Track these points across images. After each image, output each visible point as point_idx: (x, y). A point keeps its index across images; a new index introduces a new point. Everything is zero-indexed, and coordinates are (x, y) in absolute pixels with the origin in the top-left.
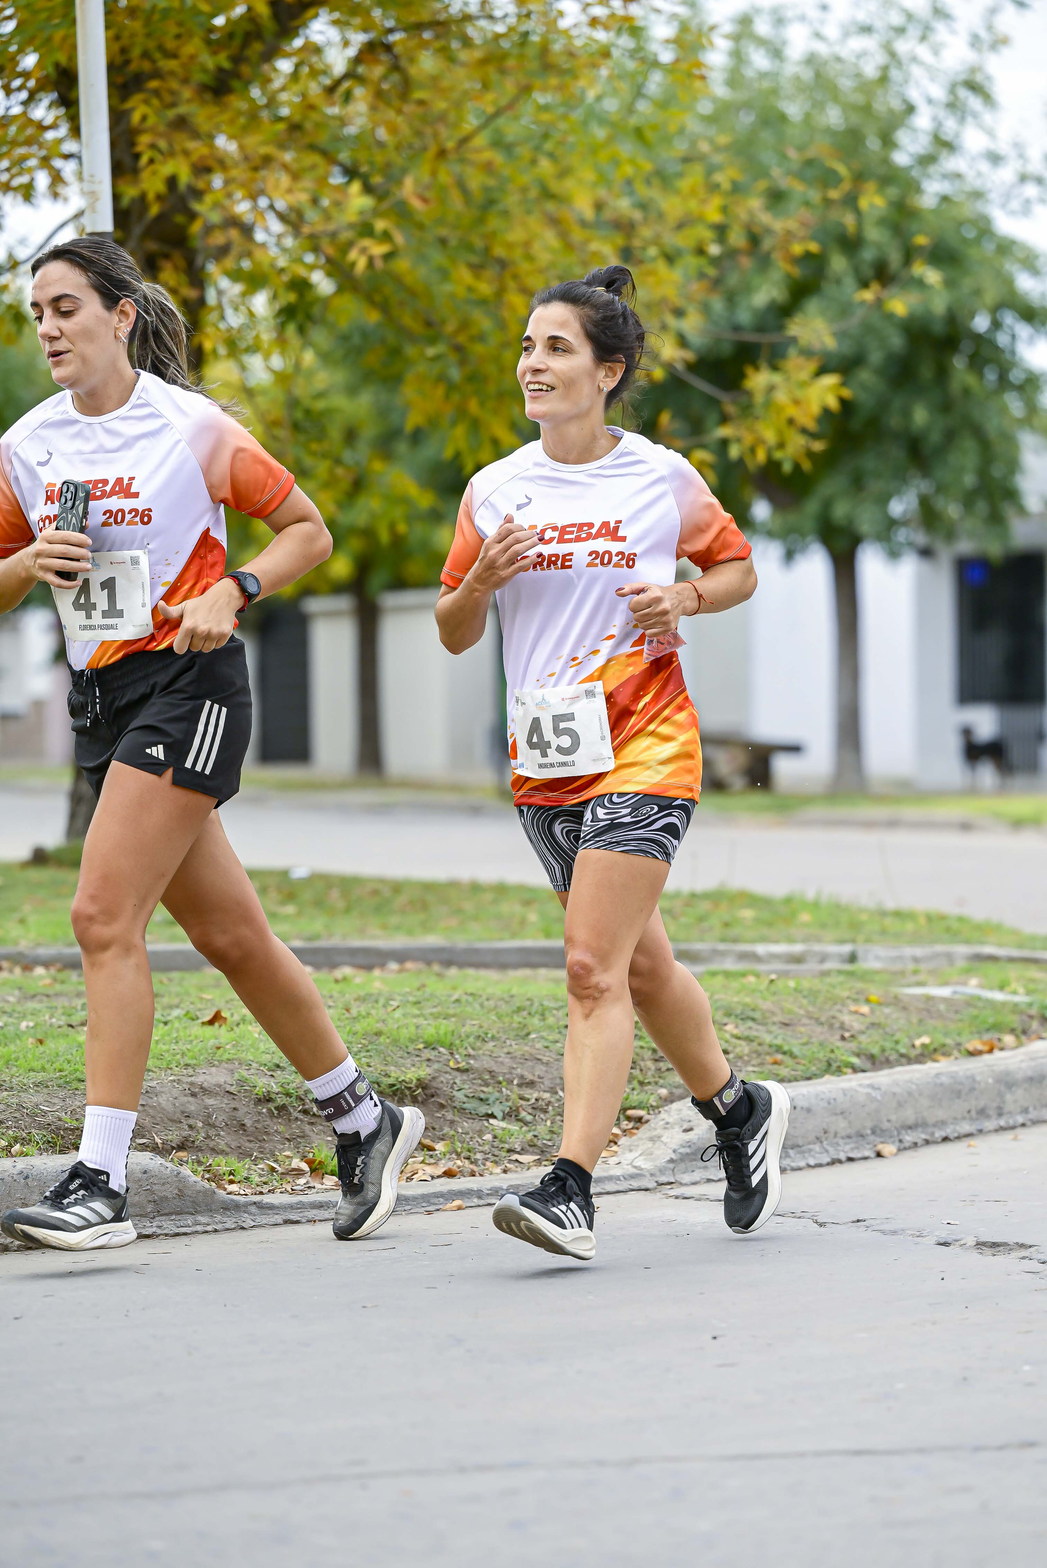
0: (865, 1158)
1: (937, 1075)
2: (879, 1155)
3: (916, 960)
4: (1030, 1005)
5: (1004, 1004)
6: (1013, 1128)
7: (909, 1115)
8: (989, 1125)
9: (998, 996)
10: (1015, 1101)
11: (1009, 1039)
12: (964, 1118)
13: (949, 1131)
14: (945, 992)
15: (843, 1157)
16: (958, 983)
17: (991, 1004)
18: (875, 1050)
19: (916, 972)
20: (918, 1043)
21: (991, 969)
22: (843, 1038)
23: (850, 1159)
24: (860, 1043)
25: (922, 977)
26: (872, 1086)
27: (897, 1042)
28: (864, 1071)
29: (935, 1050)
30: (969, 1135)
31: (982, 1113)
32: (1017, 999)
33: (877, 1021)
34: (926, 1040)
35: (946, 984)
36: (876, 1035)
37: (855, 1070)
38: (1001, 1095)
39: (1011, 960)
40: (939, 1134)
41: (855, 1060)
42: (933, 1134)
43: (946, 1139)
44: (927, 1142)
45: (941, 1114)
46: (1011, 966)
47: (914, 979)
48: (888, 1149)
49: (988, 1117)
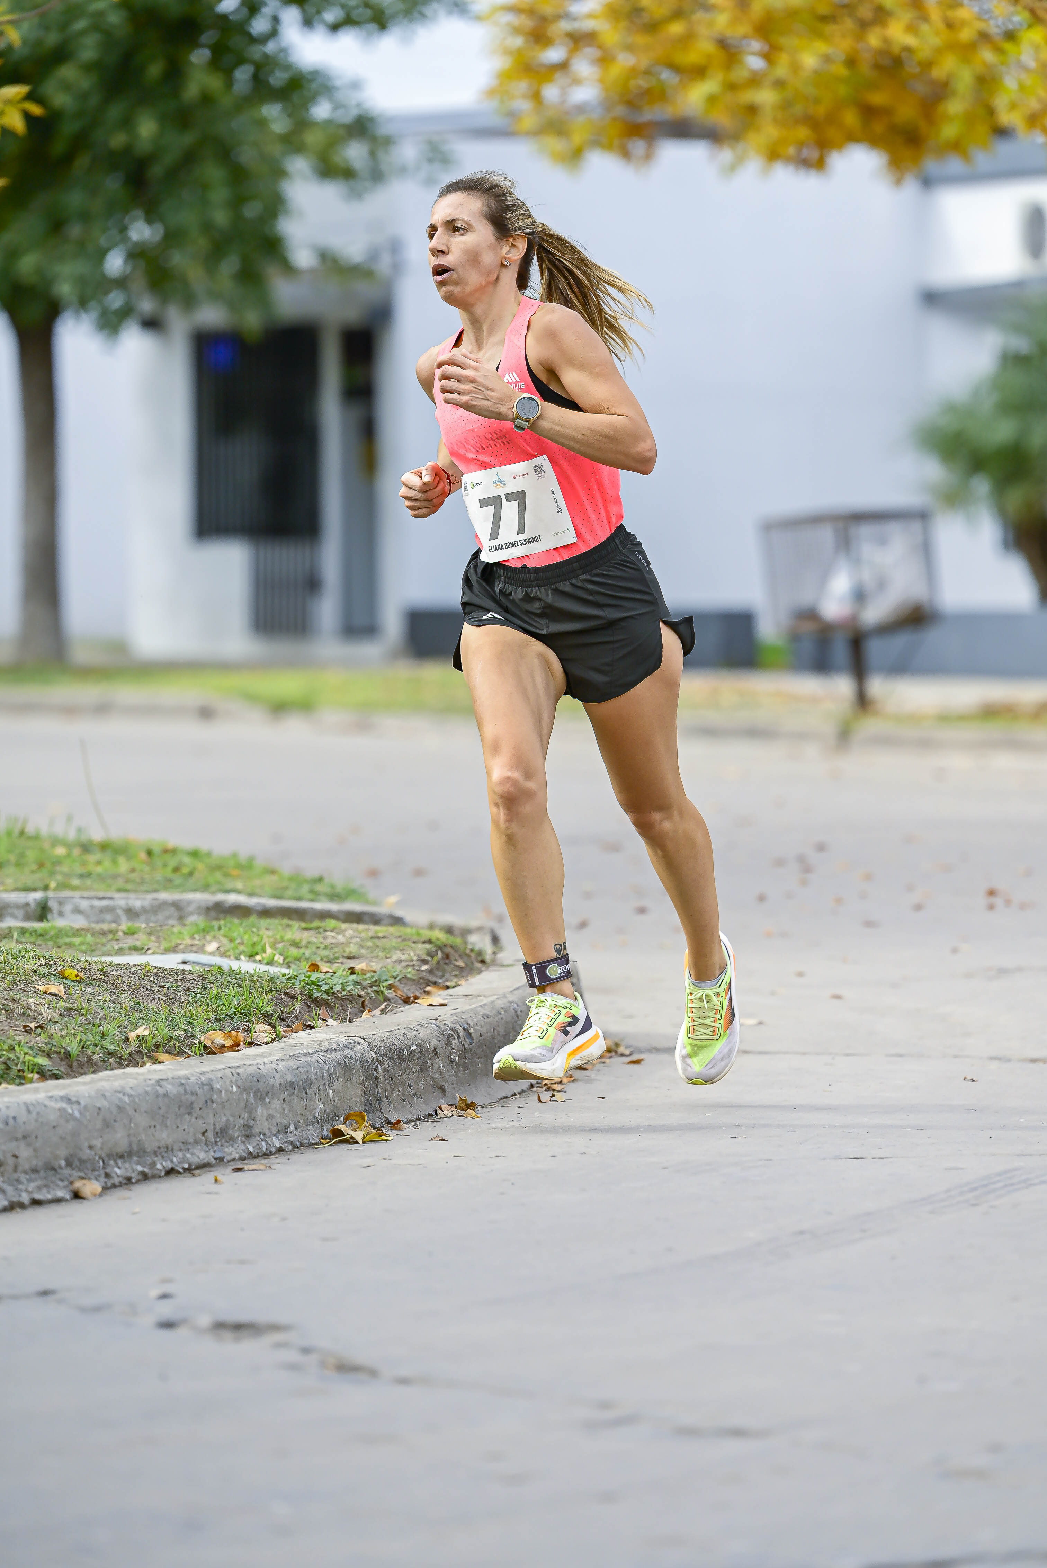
0: (58, 1201)
1: (159, 1082)
2: (77, 1196)
3: (131, 913)
4: (291, 979)
5: (254, 979)
6: (266, 1155)
7: (120, 1138)
8: (233, 1151)
9: (247, 966)
10: (270, 1117)
11: (261, 1030)
12: (196, 1142)
13: (176, 1160)
14: (171, 961)
15: (25, 1198)
16: (190, 948)
17: (236, 977)
18: (74, 1048)
19: (130, 933)
20: (132, 1035)
21: (237, 927)
22: (27, 1030)
23: (36, 1203)
24: (51, 1036)
25: (141, 939)
26: (68, 1100)
27: (103, 1035)
28: (56, 1077)
29: (157, 1046)
30: (205, 1166)
31: (223, 1134)
32: (273, 970)
33: (75, 1005)
34: (143, 1031)
35: (174, 950)
36: (74, 1024)
37: (44, 1075)
38: (249, 1108)
39: (266, 913)
40: (161, 1165)
41: (42, 1061)
42: (153, 1165)
43: (171, 1172)
44: (145, 1177)
45: (165, 1137)
46: (264, 922)
47: (130, 941)
48: (91, 1187)
49: (232, 1140)
